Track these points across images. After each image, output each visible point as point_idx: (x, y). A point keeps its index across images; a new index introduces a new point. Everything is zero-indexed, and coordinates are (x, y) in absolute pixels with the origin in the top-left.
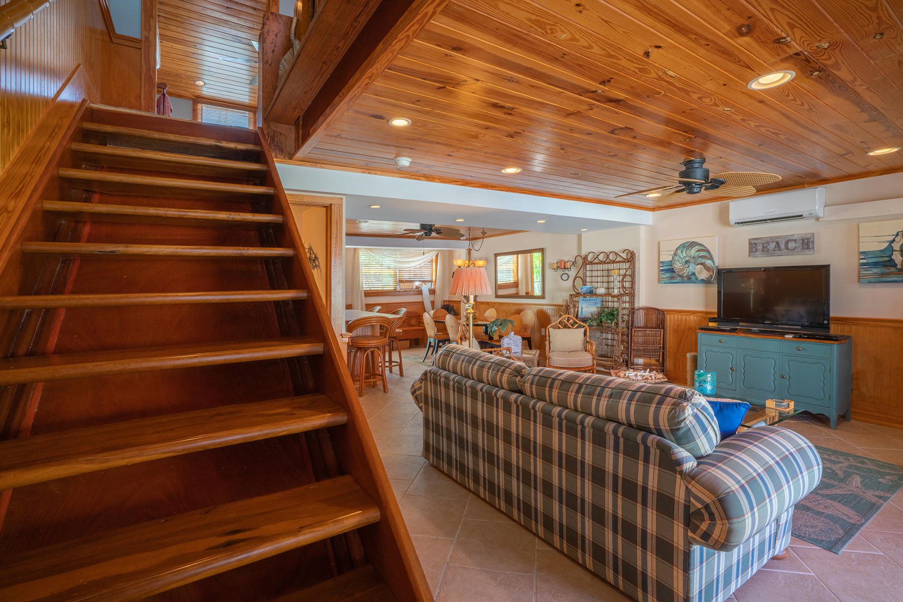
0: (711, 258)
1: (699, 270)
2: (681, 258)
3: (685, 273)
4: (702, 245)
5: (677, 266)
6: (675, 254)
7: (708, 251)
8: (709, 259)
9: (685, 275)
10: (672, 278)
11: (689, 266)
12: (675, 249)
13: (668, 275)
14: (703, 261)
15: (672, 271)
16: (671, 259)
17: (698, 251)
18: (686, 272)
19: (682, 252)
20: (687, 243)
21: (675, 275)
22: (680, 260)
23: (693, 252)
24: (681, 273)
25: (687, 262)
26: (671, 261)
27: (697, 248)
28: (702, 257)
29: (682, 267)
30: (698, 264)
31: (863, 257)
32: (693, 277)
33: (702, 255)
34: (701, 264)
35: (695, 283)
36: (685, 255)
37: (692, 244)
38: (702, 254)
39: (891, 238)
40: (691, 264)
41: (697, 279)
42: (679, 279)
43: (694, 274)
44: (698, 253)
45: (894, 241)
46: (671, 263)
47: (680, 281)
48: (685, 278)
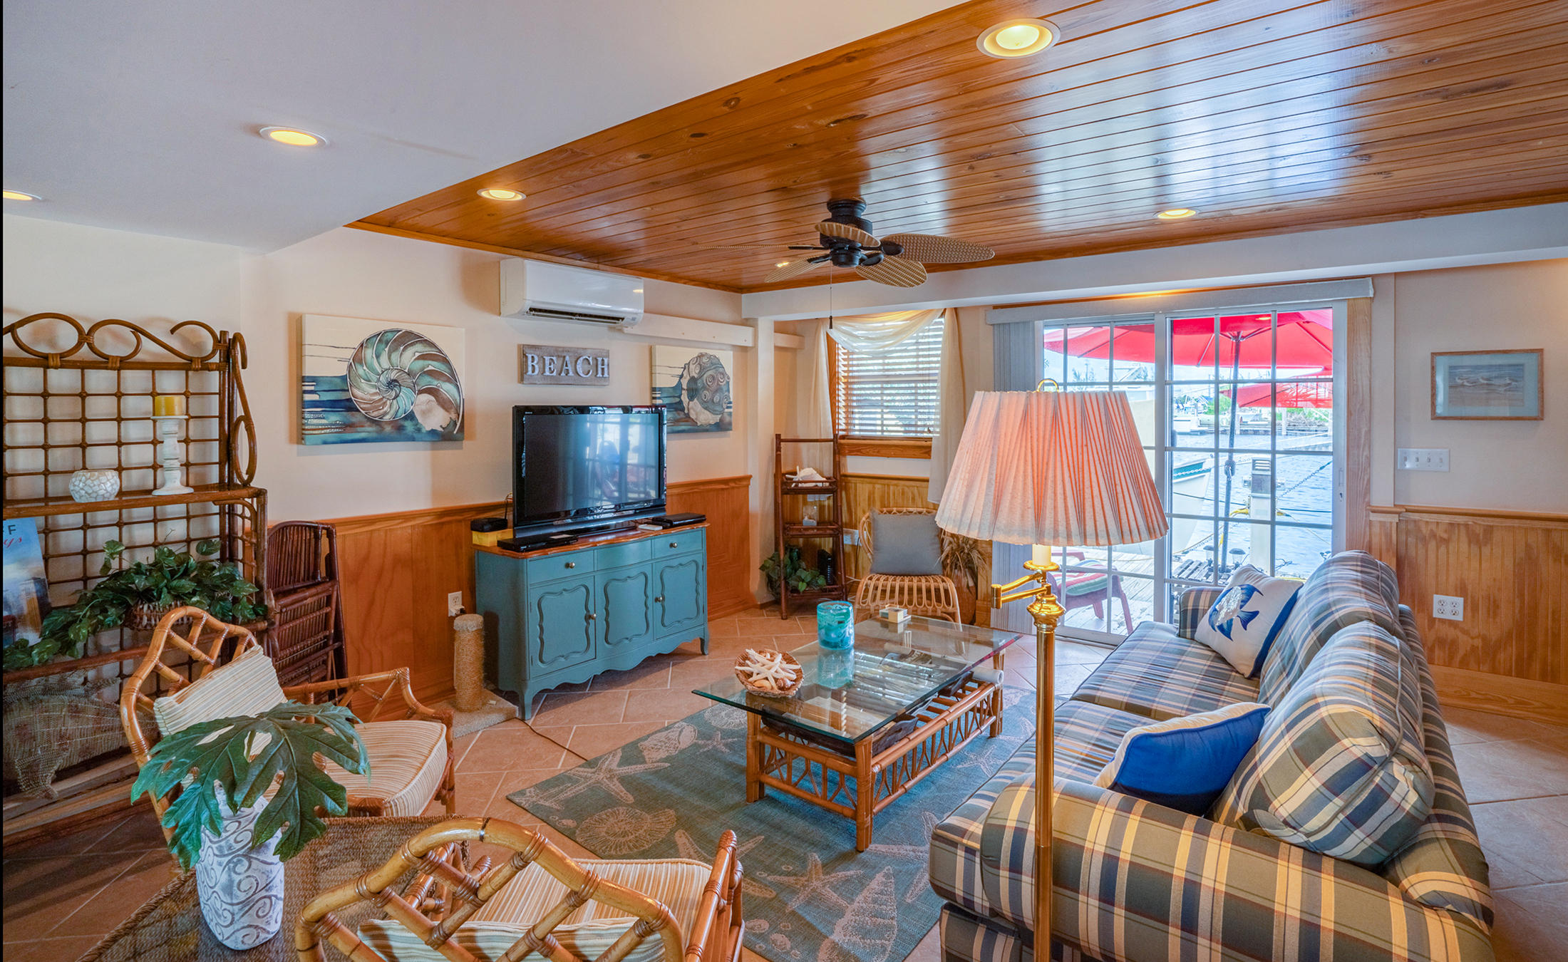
0: (453, 379)
1: (424, 407)
2: (373, 370)
3: (386, 413)
4: (432, 345)
5: (364, 392)
6: (358, 359)
7: (445, 361)
8: (449, 380)
9: (387, 418)
10: (347, 426)
11: (397, 396)
12: (357, 345)
13: (334, 418)
14: (435, 383)
15: (348, 406)
16: (344, 372)
17: (423, 357)
18: (390, 412)
19: (378, 357)
20: (392, 331)
21: (355, 418)
22: (374, 377)
23: (409, 358)
24: (375, 414)
25: (392, 384)
26: (344, 378)
27: (420, 349)
28: (431, 373)
29: (377, 398)
30: (421, 392)
32: (409, 425)
33: (430, 368)
34: (430, 391)
35: (413, 439)
36: (386, 364)
37: (407, 339)
38: (433, 365)
39: (680, 372)
40: (403, 389)
41: (419, 430)
42: (368, 430)
43: (411, 416)
44: (421, 363)
45: (681, 376)
46: (344, 382)
47: (375, 435)
48: (388, 429)
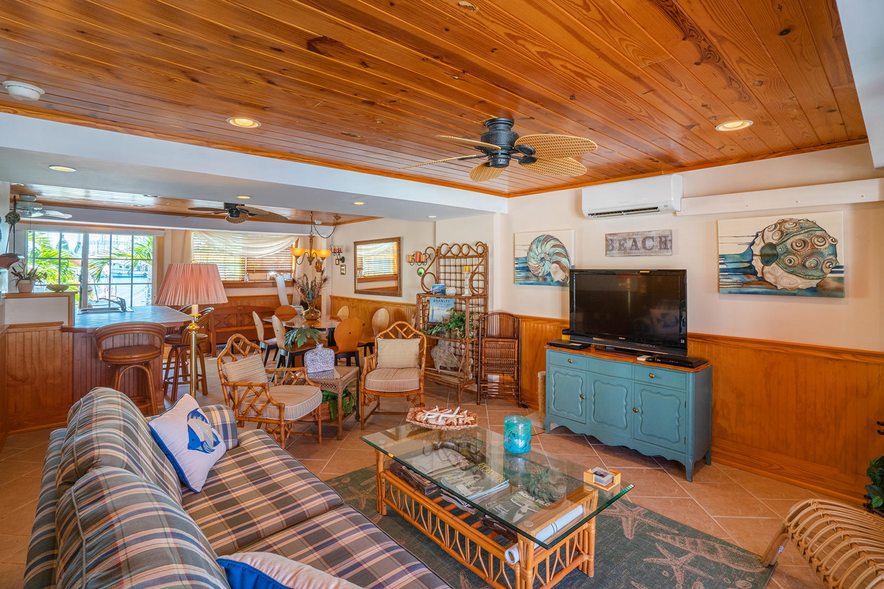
0: (567, 256)
1: (554, 270)
2: (535, 254)
3: (540, 273)
4: (558, 240)
5: (533, 263)
6: (530, 250)
7: (563, 247)
8: (565, 257)
9: (540, 275)
10: (527, 278)
11: (544, 265)
12: (530, 244)
13: (523, 274)
14: (559, 258)
15: (527, 269)
16: (526, 256)
17: (554, 246)
18: (541, 272)
19: (537, 248)
20: (542, 236)
21: (530, 274)
22: (536, 257)
23: (548, 248)
24: (536, 273)
25: (542, 259)
26: (526, 258)
27: (553, 242)
28: (557, 254)
29: (537, 266)
30: (553, 263)
31: (722, 261)
32: (548, 278)
33: (557, 251)
34: (557, 262)
35: (550, 285)
36: (540, 251)
37: (547, 238)
38: (559, 250)
39: (751, 240)
40: (546, 262)
41: (552, 281)
42: (534, 280)
43: (549, 274)
44: (553, 249)
45: (753, 243)
46: (526, 260)
47: (536, 282)
48: (541, 279)
